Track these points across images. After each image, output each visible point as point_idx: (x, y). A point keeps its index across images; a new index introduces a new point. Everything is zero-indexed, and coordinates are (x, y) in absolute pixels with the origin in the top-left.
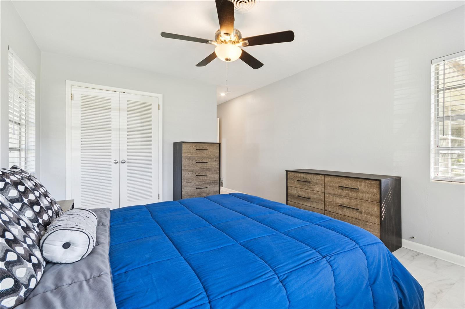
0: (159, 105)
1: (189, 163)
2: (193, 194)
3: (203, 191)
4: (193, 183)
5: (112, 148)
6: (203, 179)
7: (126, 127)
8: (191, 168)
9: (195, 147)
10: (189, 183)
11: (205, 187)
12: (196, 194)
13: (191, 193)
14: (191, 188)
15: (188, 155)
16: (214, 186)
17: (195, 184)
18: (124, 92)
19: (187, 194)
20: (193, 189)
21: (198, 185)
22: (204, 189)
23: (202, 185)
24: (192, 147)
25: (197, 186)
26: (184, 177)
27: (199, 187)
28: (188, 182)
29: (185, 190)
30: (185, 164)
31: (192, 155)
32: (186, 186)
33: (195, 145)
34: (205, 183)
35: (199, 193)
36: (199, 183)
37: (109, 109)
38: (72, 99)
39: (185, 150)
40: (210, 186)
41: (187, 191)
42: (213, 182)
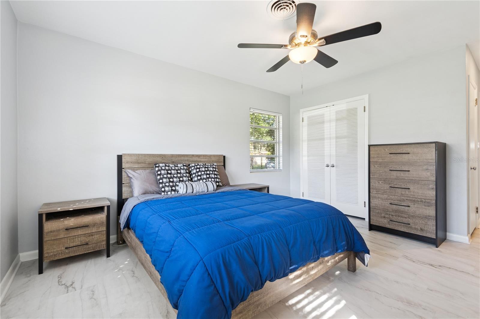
0: (364, 107)
1: (380, 171)
2: (386, 209)
3: (402, 209)
4: (385, 196)
5: (325, 154)
6: (403, 193)
7: (334, 135)
8: (383, 176)
9: (388, 150)
10: (380, 195)
11: (406, 205)
12: (391, 210)
13: (382, 208)
14: (383, 201)
15: (378, 160)
16: (424, 207)
17: (389, 198)
18: (333, 105)
19: (377, 208)
20: (387, 204)
21: (394, 199)
22: (403, 207)
23: (401, 201)
24: (384, 151)
25: (392, 201)
26: (373, 186)
27: (396, 202)
28: (378, 193)
29: (374, 201)
30: (374, 171)
31: (383, 161)
32: (375, 197)
33: (389, 147)
34: (407, 199)
35: (395, 211)
36: (396, 197)
37: (323, 122)
38: (303, 121)
39: (373, 154)
40: (416, 206)
41: (377, 203)
42: (421, 201)
